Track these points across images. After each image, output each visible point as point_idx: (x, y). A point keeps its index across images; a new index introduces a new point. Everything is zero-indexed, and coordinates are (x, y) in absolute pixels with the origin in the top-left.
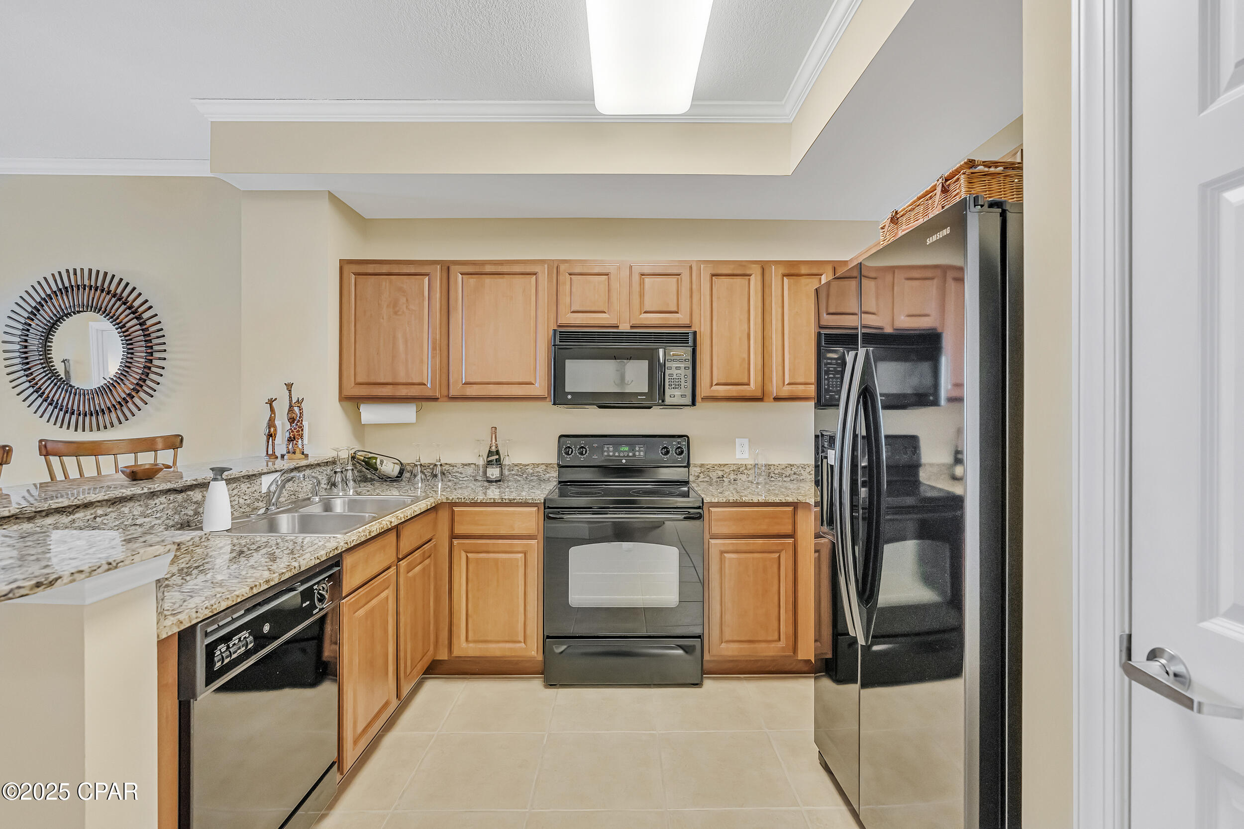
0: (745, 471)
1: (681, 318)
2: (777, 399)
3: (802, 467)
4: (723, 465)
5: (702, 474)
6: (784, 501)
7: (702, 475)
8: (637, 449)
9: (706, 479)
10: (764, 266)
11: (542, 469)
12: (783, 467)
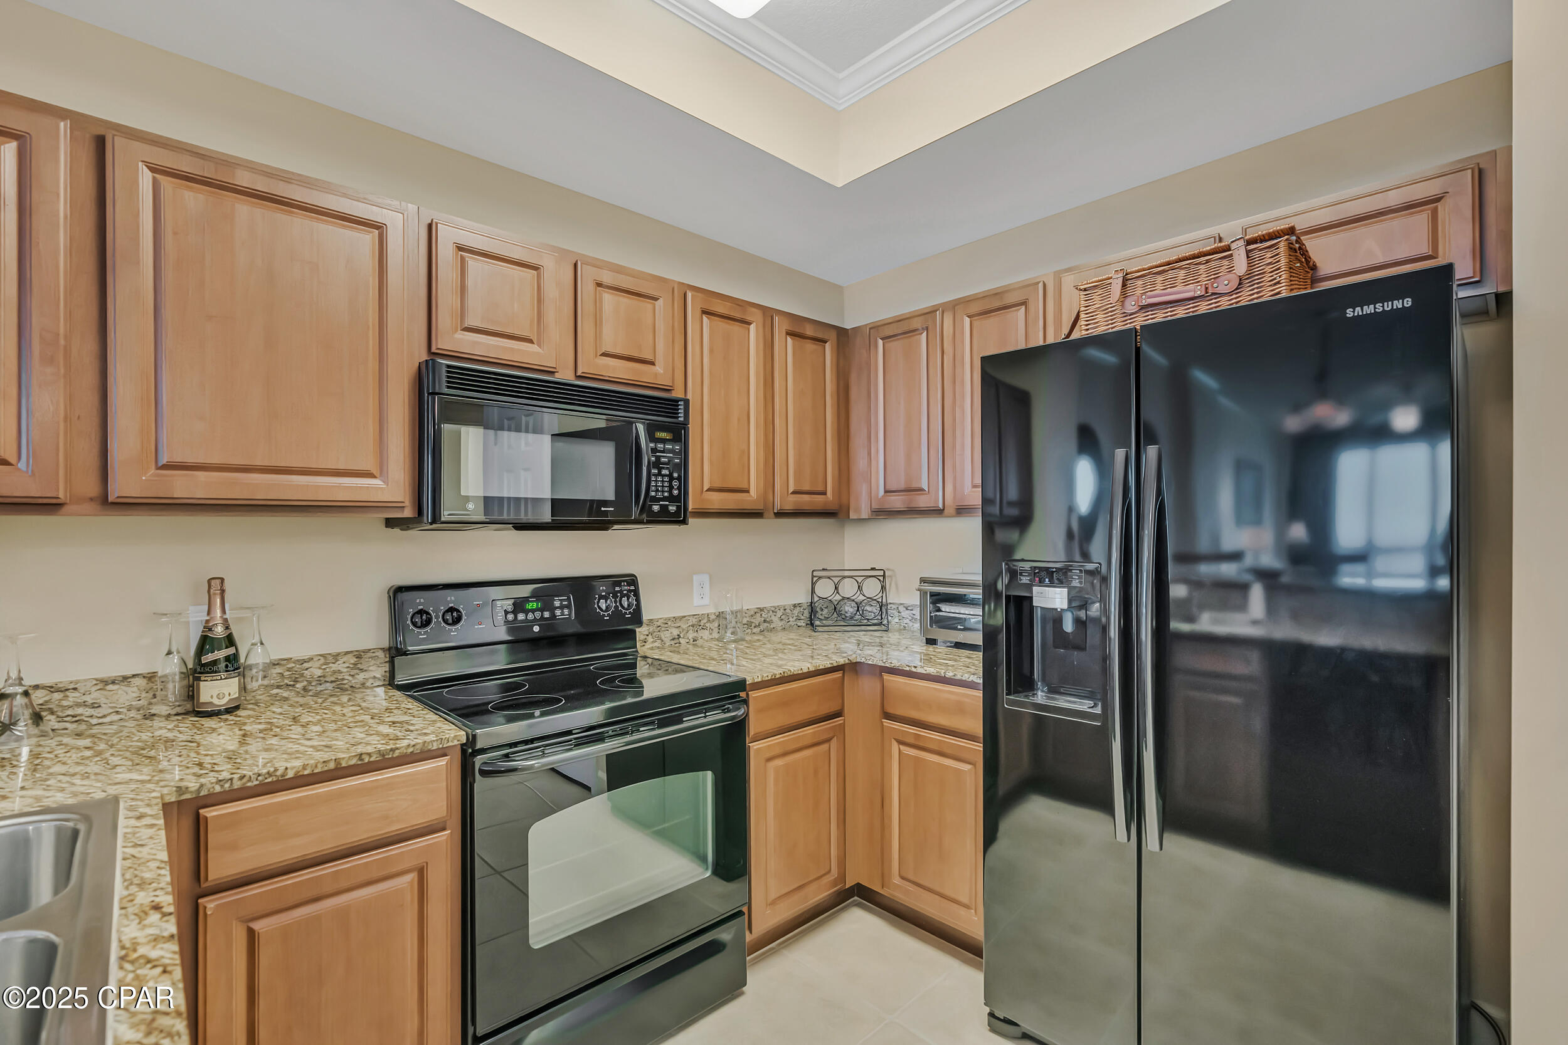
0: (708, 625)
1: (659, 374)
2: (780, 514)
3: (773, 611)
4: (679, 617)
5: (650, 635)
6: (835, 664)
7: (650, 639)
8: (557, 604)
9: (656, 644)
10: (768, 313)
11: (347, 665)
12: (752, 613)
